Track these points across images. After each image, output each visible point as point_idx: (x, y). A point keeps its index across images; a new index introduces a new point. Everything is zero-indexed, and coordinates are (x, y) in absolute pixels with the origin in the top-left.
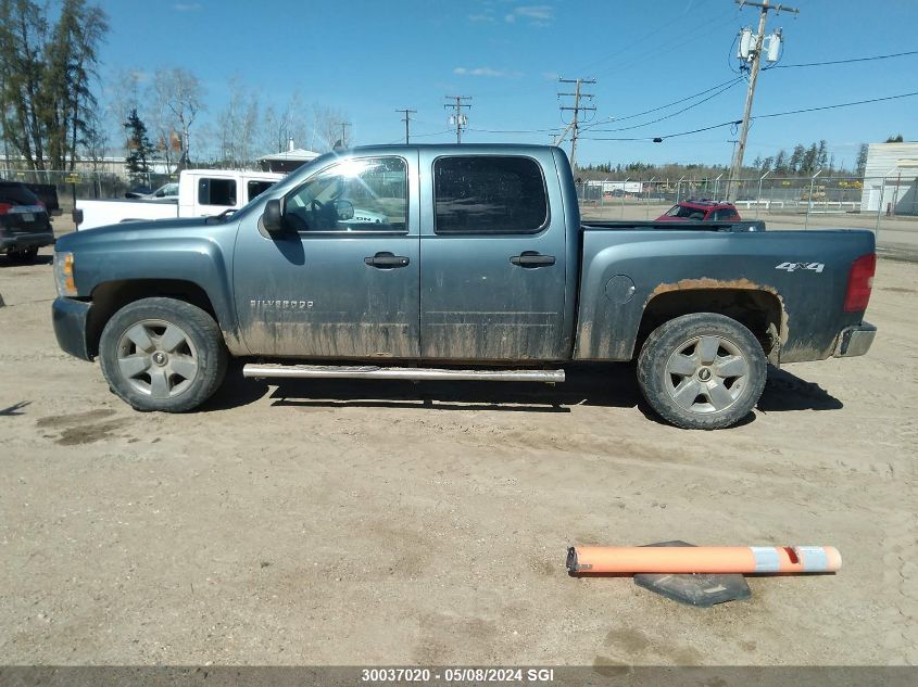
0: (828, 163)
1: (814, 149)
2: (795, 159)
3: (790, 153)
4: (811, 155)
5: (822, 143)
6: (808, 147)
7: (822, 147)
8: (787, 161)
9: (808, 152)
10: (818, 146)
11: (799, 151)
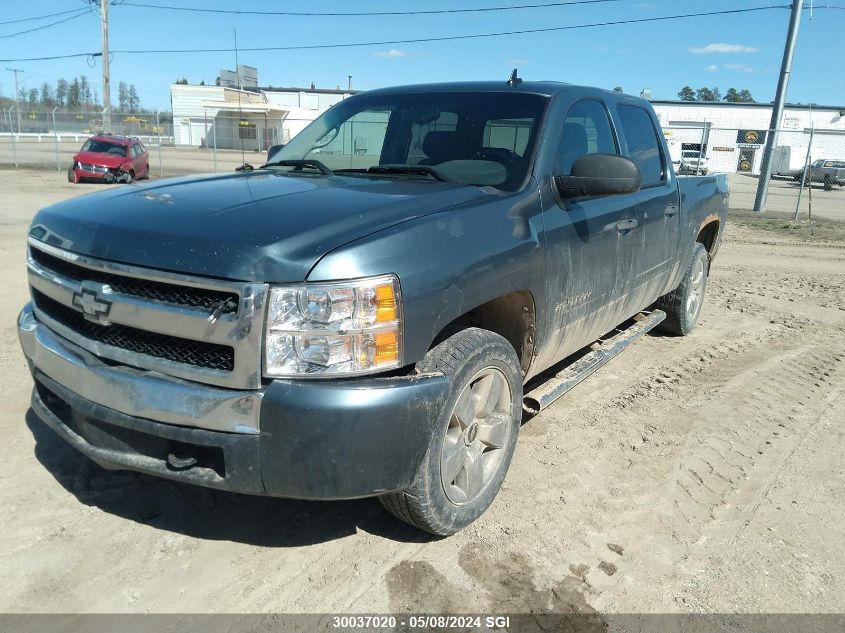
0: (93, 98)
1: (76, 83)
2: (61, 93)
3: (54, 87)
4: (75, 89)
5: (83, 78)
6: (70, 82)
7: (84, 83)
8: (53, 94)
9: (72, 87)
10: (80, 81)
11: (62, 85)
